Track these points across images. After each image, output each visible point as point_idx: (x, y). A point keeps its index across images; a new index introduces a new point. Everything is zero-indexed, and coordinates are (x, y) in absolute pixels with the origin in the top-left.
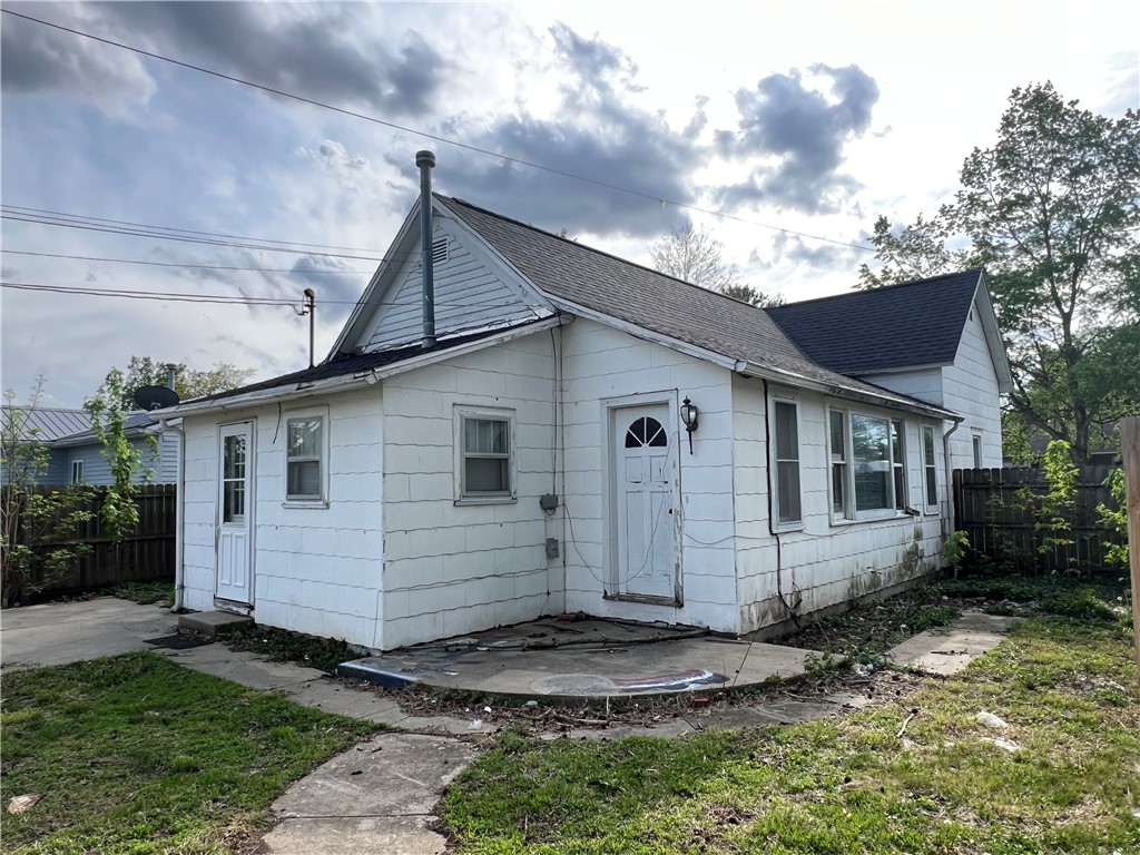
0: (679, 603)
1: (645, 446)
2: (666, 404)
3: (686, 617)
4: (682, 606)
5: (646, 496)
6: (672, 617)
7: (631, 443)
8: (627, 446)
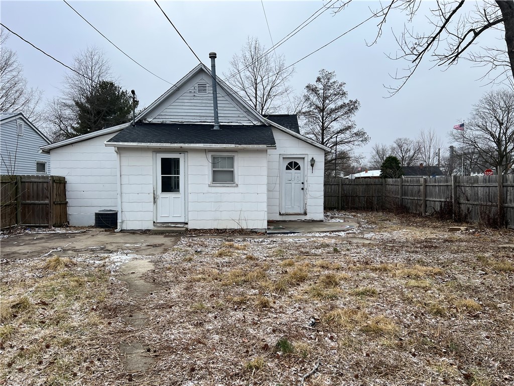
0: (305, 214)
1: (293, 170)
2: (304, 158)
3: (308, 217)
4: (306, 215)
5: (293, 184)
6: (303, 218)
7: (288, 168)
8: (286, 169)
